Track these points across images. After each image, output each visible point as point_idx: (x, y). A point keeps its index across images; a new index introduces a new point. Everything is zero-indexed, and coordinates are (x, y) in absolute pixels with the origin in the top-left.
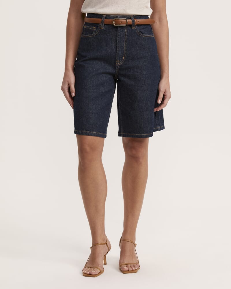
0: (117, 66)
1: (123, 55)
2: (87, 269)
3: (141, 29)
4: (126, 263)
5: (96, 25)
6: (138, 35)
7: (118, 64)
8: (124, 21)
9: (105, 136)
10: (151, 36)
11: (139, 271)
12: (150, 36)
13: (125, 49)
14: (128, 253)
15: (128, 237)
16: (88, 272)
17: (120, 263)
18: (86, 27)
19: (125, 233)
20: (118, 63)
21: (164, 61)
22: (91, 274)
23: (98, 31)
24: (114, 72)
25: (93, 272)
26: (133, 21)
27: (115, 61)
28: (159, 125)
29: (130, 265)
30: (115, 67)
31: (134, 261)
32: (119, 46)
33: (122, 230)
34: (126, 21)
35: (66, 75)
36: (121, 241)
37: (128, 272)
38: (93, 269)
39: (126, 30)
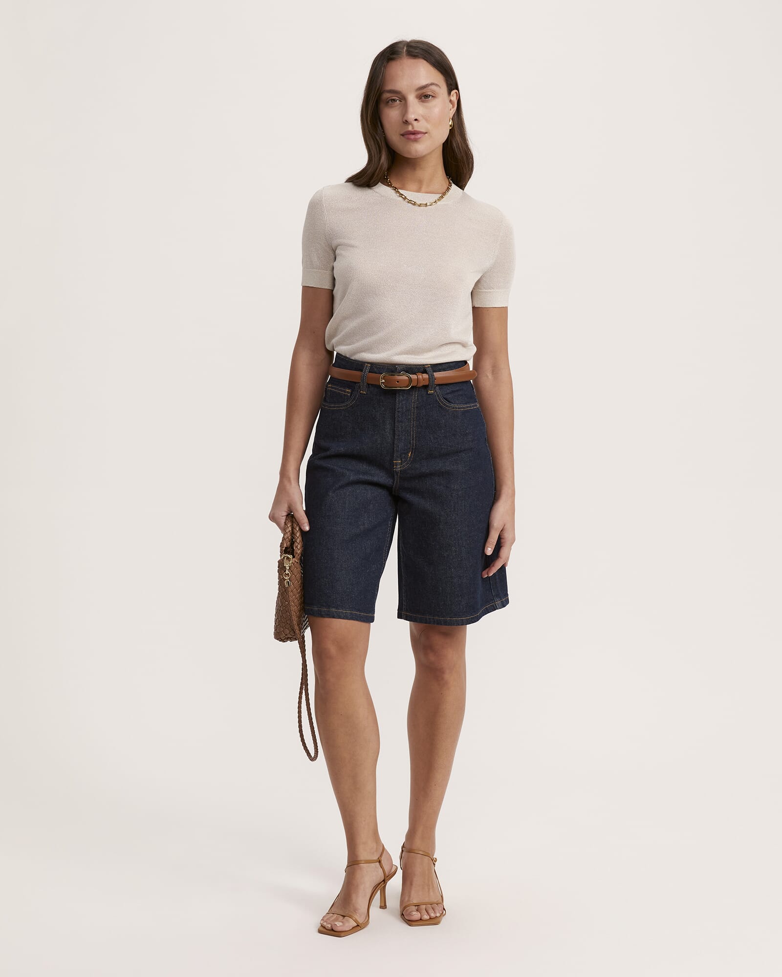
0: (397, 473)
1: (410, 449)
2: (330, 917)
3: (448, 393)
4: (415, 902)
5: (351, 385)
6: (441, 407)
7: (398, 468)
8: (404, 378)
9: (372, 620)
10: (470, 407)
11: (444, 920)
12: (467, 407)
13: (413, 437)
14: (417, 881)
15: (418, 843)
16: (329, 926)
17: (402, 902)
18: (331, 387)
19: (411, 835)
20: (399, 466)
21: (504, 460)
22: (335, 929)
23: (354, 399)
24: (390, 483)
25: (339, 925)
26: (432, 378)
27: (391, 461)
28: (498, 596)
29: (424, 907)
30: (391, 473)
31: (433, 899)
32: (400, 429)
33: (405, 827)
34: (407, 378)
35: (282, 490)
36: (402, 851)
37: (420, 922)
38: (341, 918)
39: (415, 396)
